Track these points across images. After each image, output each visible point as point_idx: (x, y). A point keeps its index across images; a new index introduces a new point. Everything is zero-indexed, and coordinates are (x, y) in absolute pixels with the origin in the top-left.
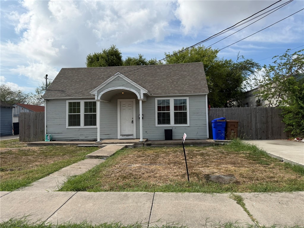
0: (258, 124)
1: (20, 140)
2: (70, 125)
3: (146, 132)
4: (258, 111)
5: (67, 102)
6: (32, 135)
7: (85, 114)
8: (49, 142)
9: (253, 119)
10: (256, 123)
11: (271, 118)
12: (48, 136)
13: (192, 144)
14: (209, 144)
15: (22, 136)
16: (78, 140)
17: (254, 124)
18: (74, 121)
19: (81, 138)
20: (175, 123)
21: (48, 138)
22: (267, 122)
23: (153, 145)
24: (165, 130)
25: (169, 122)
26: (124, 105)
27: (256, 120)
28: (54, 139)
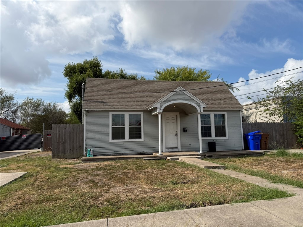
0: (277, 136)
1: (53, 157)
2: (113, 138)
3: (190, 145)
4: (277, 126)
5: (111, 114)
6: (68, 151)
7: (129, 127)
8: (92, 157)
9: (274, 132)
10: (276, 136)
11: (286, 131)
12: (91, 151)
13: (246, 155)
14: (259, 154)
15: (55, 152)
16: (123, 154)
17: (274, 136)
18: (118, 134)
19: (126, 152)
20: (216, 136)
21: (91, 153)
22: (284, 135)
23: (214, 157)
24: (209, 143)
25: (210, 135)
26: (168, 119)
27: (276, 133)
28: (95, 154)
